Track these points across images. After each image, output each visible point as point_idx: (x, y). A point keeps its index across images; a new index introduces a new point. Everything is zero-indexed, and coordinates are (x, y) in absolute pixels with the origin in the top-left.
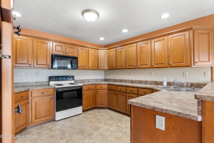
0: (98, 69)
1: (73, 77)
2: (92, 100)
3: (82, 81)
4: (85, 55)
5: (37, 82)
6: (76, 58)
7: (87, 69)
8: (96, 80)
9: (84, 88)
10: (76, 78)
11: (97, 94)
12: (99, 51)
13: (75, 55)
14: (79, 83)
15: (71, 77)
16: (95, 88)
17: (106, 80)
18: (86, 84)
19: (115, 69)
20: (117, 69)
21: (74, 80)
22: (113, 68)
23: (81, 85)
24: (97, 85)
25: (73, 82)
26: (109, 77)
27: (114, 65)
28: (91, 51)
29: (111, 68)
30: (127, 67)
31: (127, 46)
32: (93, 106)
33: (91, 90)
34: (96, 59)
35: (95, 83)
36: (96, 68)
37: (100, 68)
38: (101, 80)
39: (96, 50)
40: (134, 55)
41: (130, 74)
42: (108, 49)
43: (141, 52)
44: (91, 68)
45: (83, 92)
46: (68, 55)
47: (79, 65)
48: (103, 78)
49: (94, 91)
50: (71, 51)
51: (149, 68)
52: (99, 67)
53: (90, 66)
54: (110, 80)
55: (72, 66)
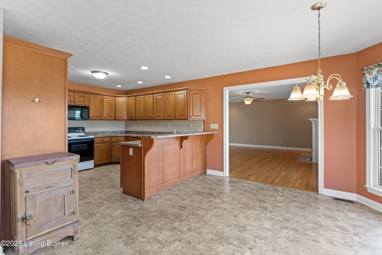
0: (116, 119)
1: (83, 129)
2: (106, 154)
3: (94, 134)
4: (99, 103)
6: (87, 108)
7: (101, 120)
8: (114, 132)
9: (96, 141)
10: (86, 131)
11: (113, 148)
12: (117, 98)
13: (86, 104)
14: (90, 135)
15: (80, 129)
16: (111, 141)
17: (127, 132)
18: (99, 136)
19: (134, 120)
20: (136, 120)
21: (84, 132)
22: (132, 118)
23: (93, 137)
24: (112, 138)
25: (83, 134)
26: (130, 129)
27: (134, 115)
28: (106, 99)
29: (131, 118)
30: (145, 118)
31: (145, 96)
32: (108, 161)
33: (105, 143)
34: (113, 107)
35: (109, 135)
36: (113, 118)
37: (118, 118)
38: (121, 132)
39: (114, 98)
40: (151, 106)
41: (151, 126)
42: (128, 97)
43: (157, 104)
44: (106, 118)
45: (95, 145)
46: (76, 104)
47: (91, 115)
48: (124, 130)
49: (109, 144)
50: (81, 99)
51: (162, 119)
52: (117, 116)
53: (105, 116)
54: (131, 132)
55: (82, 117)
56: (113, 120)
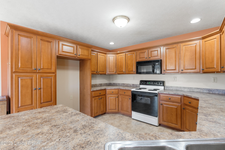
46: (150, 59)
56: (199, 73)
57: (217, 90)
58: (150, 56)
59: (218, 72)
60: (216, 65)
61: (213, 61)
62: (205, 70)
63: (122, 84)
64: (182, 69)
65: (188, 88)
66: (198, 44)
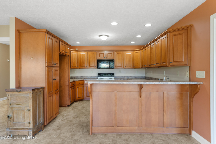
1: (113, 74)
3: (121, 78)
4: (121, 57)
5: (91, 77)
7: (123, 68)
13: (113, 58)
25: (113, 78)
29: (142, 67)
30: (147, 66)
42: (141, 50)
43: (152, 52)
46: (107, 59)
48: (144, 76)
50: (110, 55)
55: (110, 66)
56: (132, 68)
57: (138, 77)
58: (107, 57)
59: (140, 68)
60: (139, 65)
61: (138, 63)
62: (135, 67)
63: (80, 77)
64: (125, 66)
65: (127, 77)
66: (132, 53)
